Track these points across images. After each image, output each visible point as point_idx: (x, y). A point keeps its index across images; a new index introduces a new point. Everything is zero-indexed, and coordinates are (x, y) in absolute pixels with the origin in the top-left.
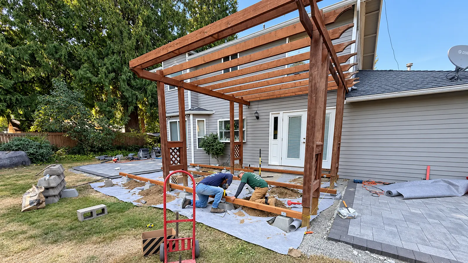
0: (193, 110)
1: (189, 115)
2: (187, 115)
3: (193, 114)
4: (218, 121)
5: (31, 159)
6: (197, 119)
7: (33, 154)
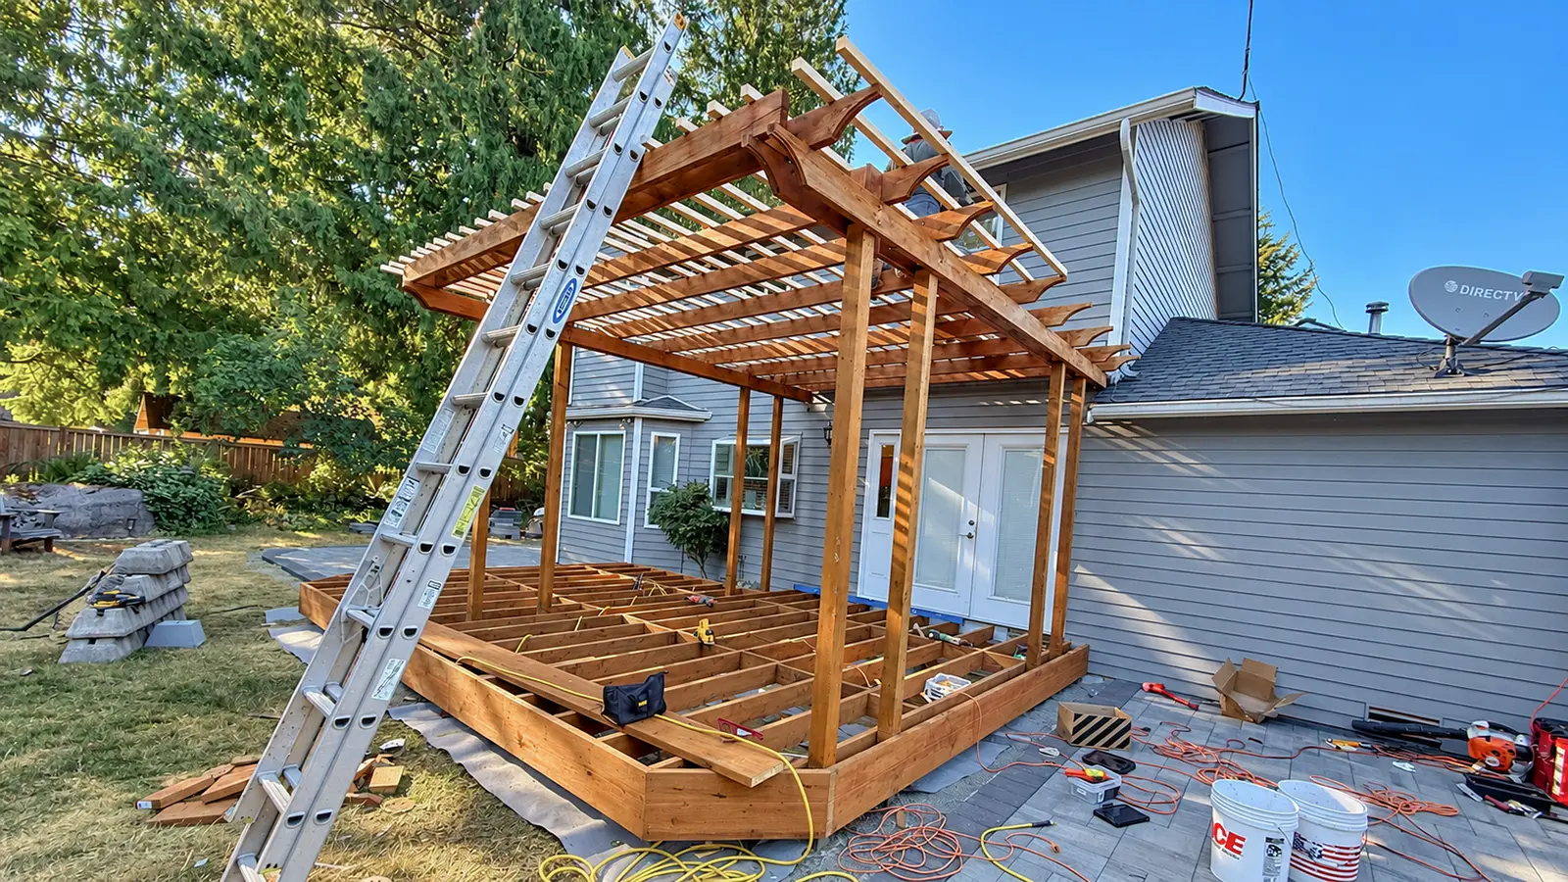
0: (645, 405)
1: (633, 419)
2: (627, 418)
3: (643, 419)
4: (715, 443)
5: (155, 514)
6: (654, 434)
7: (164, 500)
